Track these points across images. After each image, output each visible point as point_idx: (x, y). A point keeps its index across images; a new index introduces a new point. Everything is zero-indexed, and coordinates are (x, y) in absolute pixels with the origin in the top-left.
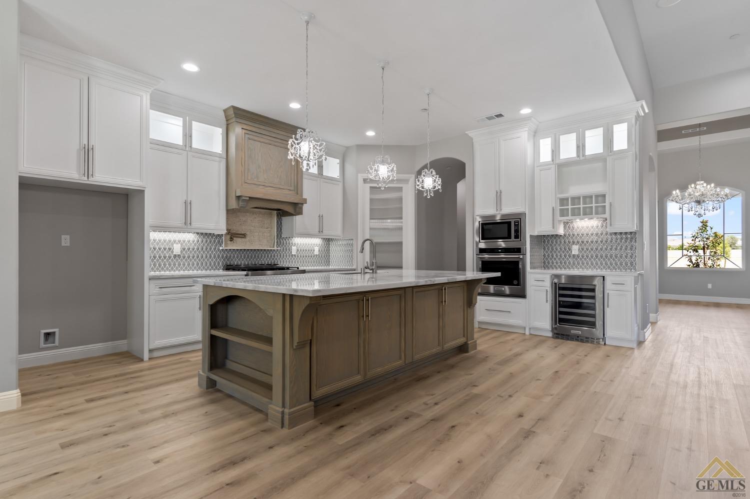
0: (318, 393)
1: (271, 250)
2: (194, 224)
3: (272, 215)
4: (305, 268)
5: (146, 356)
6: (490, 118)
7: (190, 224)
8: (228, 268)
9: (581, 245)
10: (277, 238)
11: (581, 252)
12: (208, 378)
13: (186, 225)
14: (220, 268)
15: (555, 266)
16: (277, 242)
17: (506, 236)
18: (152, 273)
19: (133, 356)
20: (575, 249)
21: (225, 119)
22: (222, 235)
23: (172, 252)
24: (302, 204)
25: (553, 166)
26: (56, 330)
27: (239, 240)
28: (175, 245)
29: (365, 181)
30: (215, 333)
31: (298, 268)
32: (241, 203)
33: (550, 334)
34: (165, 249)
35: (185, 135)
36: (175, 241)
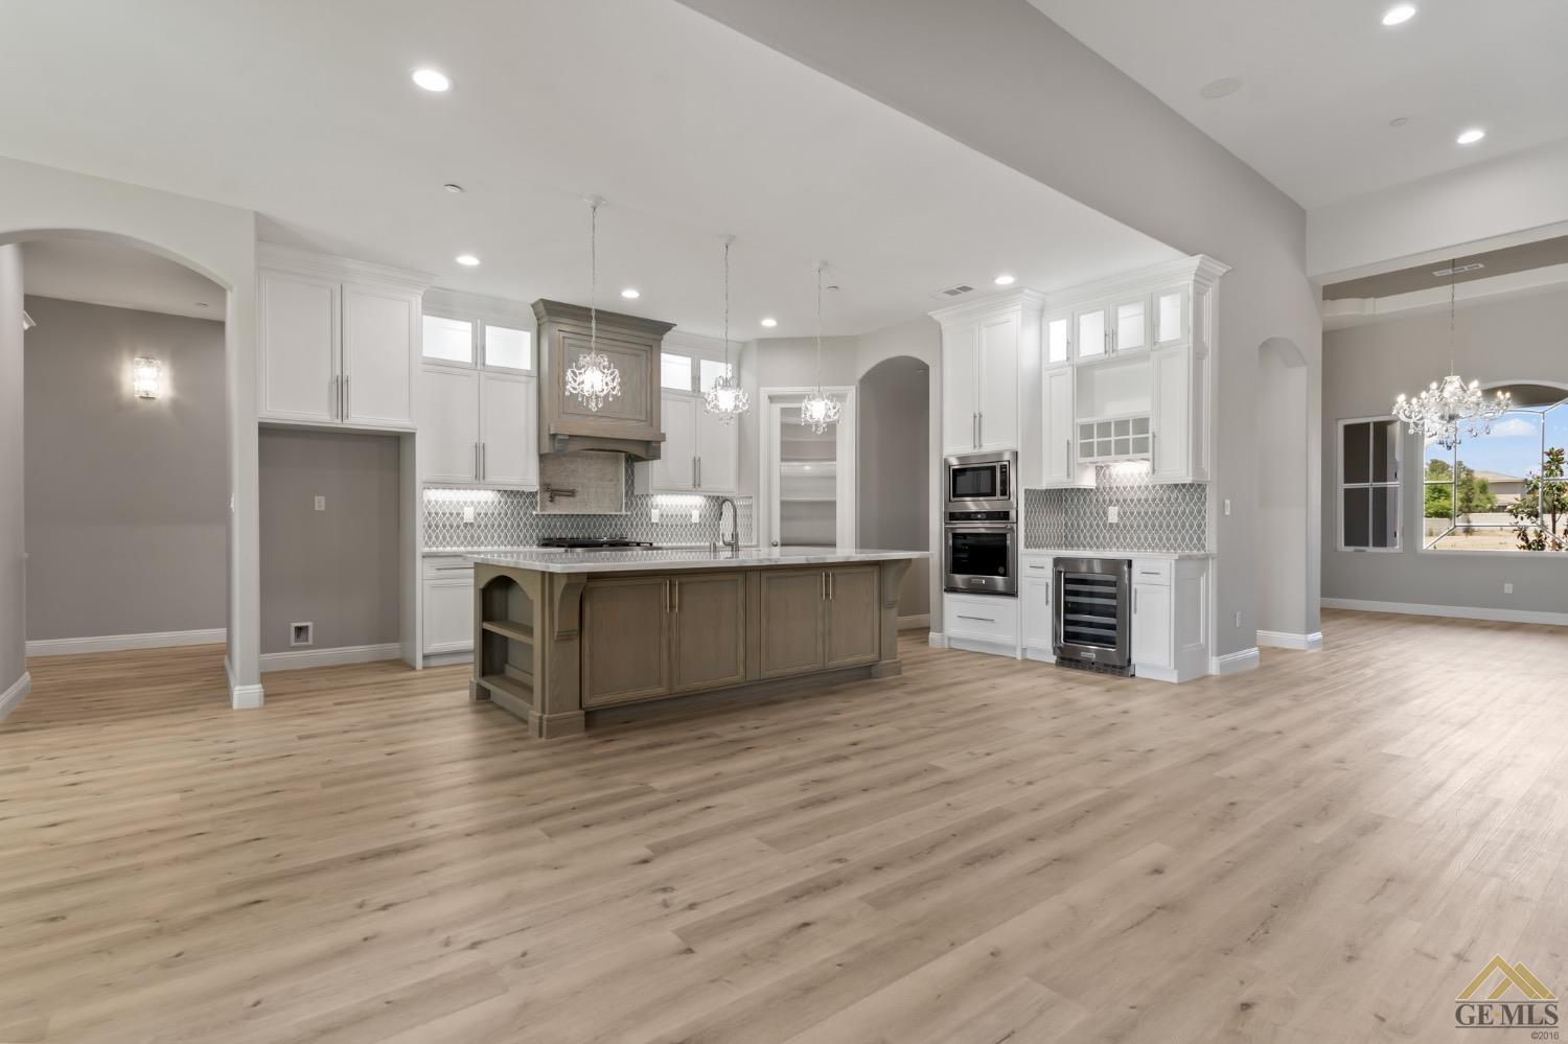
0: (592, 701)
1: (616, 516)
2: (490, 478)
3: (618, 460)
4: (660, 545)
5: (419, 663)
6: (952, 293)
7: (484, 477)
8: (547, 543)
9: (1122, 506)
10: (626, 496)
11: (1121, 518)
12: (478, 685)
13: (479, 479)
14: (534, 542)
15: (1082, 543)
16: (626, 503)
17: (989, 491)
18: (427, 549)
19: (404, 664)
20: (1113, 514)
21: (535, 318)
22: (536, 492)
23: (462, 519)
24: (659, 442)
25: (1069, 370)
26: (310, 624)
27: (564, 500)
28: (465, 508)
29: (772, 399)
30: (488, 626)
31: (651, 544)
32: (557, 445)
33: (1053, 659)
34: (451, 514)
35: (475, 348)
36: (465, 503)
